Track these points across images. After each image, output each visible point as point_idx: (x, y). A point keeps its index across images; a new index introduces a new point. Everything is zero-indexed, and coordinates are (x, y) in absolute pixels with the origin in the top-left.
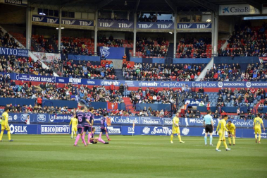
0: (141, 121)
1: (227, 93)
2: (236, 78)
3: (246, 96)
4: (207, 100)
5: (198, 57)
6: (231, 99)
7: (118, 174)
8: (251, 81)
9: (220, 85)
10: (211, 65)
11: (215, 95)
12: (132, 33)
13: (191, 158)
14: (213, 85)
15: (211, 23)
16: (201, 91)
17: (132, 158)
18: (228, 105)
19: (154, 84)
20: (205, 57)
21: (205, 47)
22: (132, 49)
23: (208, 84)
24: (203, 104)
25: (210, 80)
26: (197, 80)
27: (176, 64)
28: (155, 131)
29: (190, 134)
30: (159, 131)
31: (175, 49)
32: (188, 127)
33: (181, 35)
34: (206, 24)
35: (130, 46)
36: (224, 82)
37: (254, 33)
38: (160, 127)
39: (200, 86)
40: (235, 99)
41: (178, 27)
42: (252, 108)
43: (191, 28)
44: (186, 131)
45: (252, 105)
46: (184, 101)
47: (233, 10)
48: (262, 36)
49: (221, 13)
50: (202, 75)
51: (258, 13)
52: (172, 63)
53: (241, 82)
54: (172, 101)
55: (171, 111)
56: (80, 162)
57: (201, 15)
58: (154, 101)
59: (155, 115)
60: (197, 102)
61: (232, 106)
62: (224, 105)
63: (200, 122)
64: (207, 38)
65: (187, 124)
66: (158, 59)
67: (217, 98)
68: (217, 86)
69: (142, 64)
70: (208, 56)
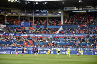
1: (67, 38)
2: (70, 33)
3: (74, 39)
4: (60, 41)
5: (56, 26)
6: (68, 41)
8: (76, 34)
9: (64, 36)
10: (61, 29)
11: (63, 39)
12: (32, 17)
13: (54, 62)
14: (62, 35)
15: (61, 14)
16: (58, 38)
18: (67, 43)
19: (41, 35)
20: (59, 25)
21: (59, 22)
22: (32, 23)
23: (60, 35)
24: (58, 42)
25: (61, 34)
26: (56, 34)
28: (41, 52)
29: (54, 53)
30: (43, 52)
31: (48, 23)
32: (53, 51)
33: (50, 18)
34: (59, 14)
36: (66, 35)
37: (76, 17)
38: (43, 51)
39: (57, 36)
40: (70, 41)
41: (49, 15)
42: (76, 44)
43: (54, 15)
45: (76, 42)
46: (51, 42)
47: (69, 9)
48: (79, 18)
49: (64, 10)
50: (58, 32)
51: (78, 10)
52: (47, 28)
53: (72, 34)
54: (47, 41)
55: (47, 45)
57: (57, 11)
58: (41, 41)
59: (41, 47)
60: (56, 42)
62: (66, 43)
64: (59, 19)
65: (53, 50)
66: (42, 27)
67: (63, 40)
68: (63, 36)
69: (36, 28)
70: (60, 25)
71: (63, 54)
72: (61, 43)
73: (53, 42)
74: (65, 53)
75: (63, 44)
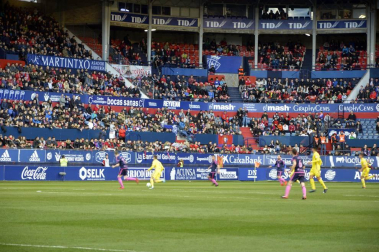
0: (267, 161)
4: (361, 130)
5: (347, 69)
7: (237, 238)
10: (365, 81)
11: (373, 122)
12: (253, 36)
13: (340, 213)
14: (370, 108)
15: (365, 20)
17: (256, 213)
19: (285, 108)
20: (358, 68)
21: (358, 55)
22: (253, 58)
23: (362, 108)
24: (354, 135)
25: (365, 102)
26: (345, 102)
27: (316, 79)
28: (286, 175)
29: (337, 179)
31: (314, 58)
32: (334, 169)
33: (323, 39)
34: (359, 21)
35: (250, 55)
41: (318, 27)
44: (330, 175)
46: (327, 132)
50: (353, 95)
52: (310, 77)
54: (310, 132)
55: (311, 146)
56: (182, 220)
57: (351, 9)
58: (285, 132)
60: (347, 133)
63: (351, 161)
64: (359, 41)
65: (333, 165)
66: (290, 73)
68: (375, 110)
69: (267, 79)
70: (362, 68)
71: (375, 181)
72: (365, 138)
75: (373, 141)
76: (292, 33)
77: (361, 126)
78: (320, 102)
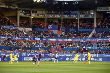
0: (65, 55)
1: (100, 43)
2: (104, 37)
4: (93, 46)
5: (88, 28)
6: (102, 46)
9: (98, 40)
12: (61, 19)
14: (95, 40)
15: (93, 15)
18: (101, 48)
19: (70, 40)
20: (91, 28)
21: (91, 24)
23: (93, 40)
25: (94, 38)
26: (88, 38)
27: (79, 32)
28: (71, 59)
30: (73, 59)
31: (79, 25)
33: (81, 19)
34: (91, 15)
35: (60, 25)
36: (99, 39)
38: (73, 57)
39: (90, 40)
40: (104, 46)
41: (80, 16)
44: (84, 59)
46: (83, 47)
47: (102, 9)
49: (98, 10)
50: (90, 36)
52: (77, 31)
53: (106, 39)
54: (78, 47)
55: (78, 51)
57: (89, 11)
58: (70, 47)
59: (71, 53)
60: (88, 47)
61: (103, 48)
62: (99, 48)
64: (92, 20)
65: (84, 56)
66: (71, 30)
67: (96, 45)
68: (96, 40)
69: (65, 32)
71: (97, 61)
72: (94, 48)
73: (84, 47)
74: (99, 60)
75: (96, 49)
76: (72, 18)
77: (92, 45)
78: (80, 38)
